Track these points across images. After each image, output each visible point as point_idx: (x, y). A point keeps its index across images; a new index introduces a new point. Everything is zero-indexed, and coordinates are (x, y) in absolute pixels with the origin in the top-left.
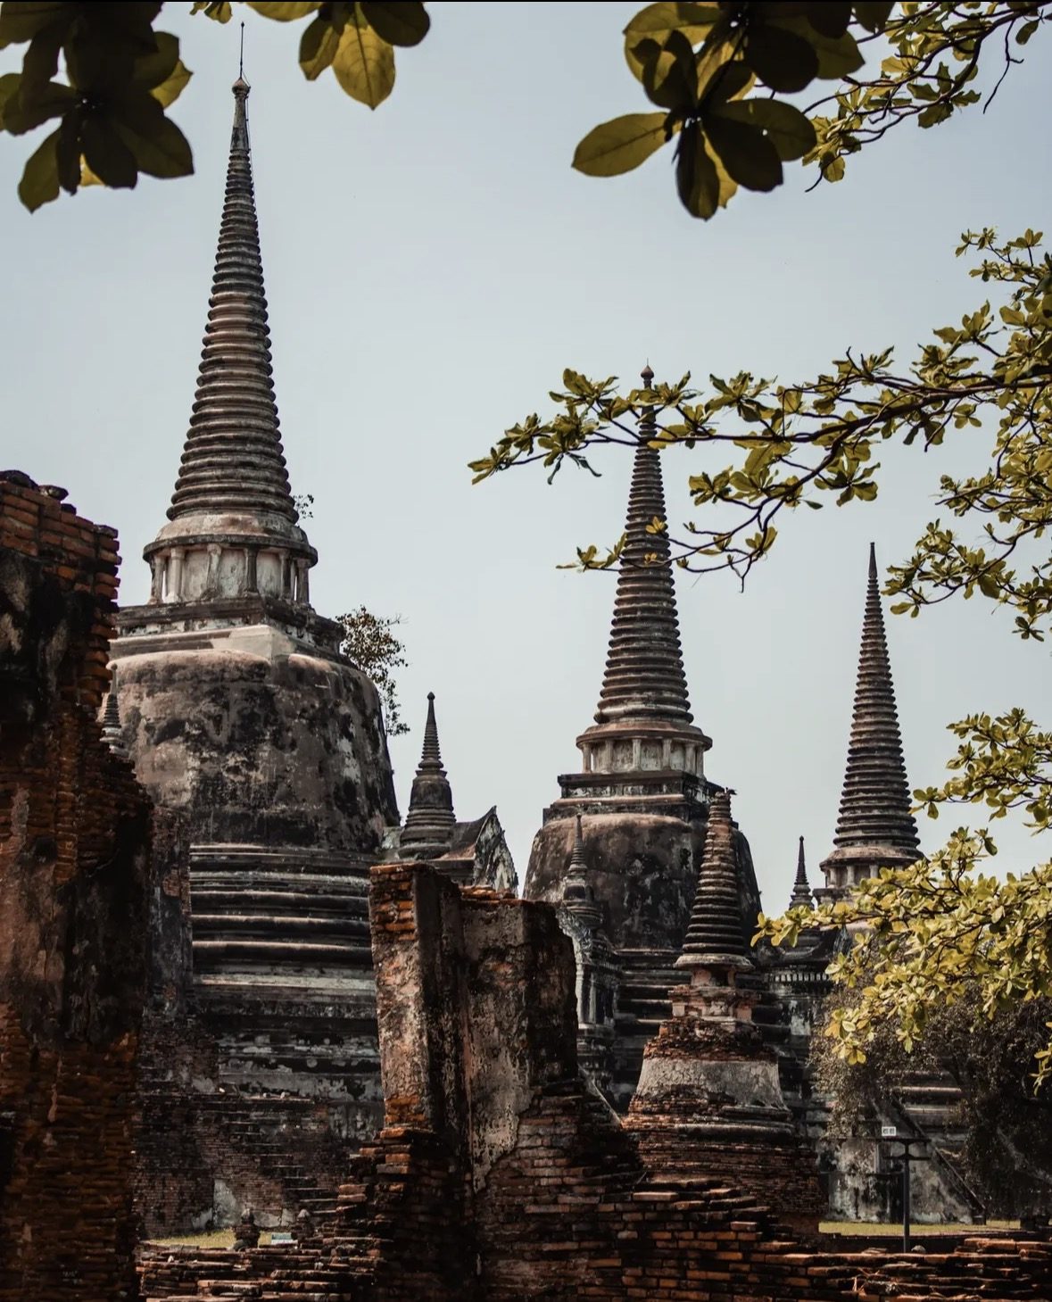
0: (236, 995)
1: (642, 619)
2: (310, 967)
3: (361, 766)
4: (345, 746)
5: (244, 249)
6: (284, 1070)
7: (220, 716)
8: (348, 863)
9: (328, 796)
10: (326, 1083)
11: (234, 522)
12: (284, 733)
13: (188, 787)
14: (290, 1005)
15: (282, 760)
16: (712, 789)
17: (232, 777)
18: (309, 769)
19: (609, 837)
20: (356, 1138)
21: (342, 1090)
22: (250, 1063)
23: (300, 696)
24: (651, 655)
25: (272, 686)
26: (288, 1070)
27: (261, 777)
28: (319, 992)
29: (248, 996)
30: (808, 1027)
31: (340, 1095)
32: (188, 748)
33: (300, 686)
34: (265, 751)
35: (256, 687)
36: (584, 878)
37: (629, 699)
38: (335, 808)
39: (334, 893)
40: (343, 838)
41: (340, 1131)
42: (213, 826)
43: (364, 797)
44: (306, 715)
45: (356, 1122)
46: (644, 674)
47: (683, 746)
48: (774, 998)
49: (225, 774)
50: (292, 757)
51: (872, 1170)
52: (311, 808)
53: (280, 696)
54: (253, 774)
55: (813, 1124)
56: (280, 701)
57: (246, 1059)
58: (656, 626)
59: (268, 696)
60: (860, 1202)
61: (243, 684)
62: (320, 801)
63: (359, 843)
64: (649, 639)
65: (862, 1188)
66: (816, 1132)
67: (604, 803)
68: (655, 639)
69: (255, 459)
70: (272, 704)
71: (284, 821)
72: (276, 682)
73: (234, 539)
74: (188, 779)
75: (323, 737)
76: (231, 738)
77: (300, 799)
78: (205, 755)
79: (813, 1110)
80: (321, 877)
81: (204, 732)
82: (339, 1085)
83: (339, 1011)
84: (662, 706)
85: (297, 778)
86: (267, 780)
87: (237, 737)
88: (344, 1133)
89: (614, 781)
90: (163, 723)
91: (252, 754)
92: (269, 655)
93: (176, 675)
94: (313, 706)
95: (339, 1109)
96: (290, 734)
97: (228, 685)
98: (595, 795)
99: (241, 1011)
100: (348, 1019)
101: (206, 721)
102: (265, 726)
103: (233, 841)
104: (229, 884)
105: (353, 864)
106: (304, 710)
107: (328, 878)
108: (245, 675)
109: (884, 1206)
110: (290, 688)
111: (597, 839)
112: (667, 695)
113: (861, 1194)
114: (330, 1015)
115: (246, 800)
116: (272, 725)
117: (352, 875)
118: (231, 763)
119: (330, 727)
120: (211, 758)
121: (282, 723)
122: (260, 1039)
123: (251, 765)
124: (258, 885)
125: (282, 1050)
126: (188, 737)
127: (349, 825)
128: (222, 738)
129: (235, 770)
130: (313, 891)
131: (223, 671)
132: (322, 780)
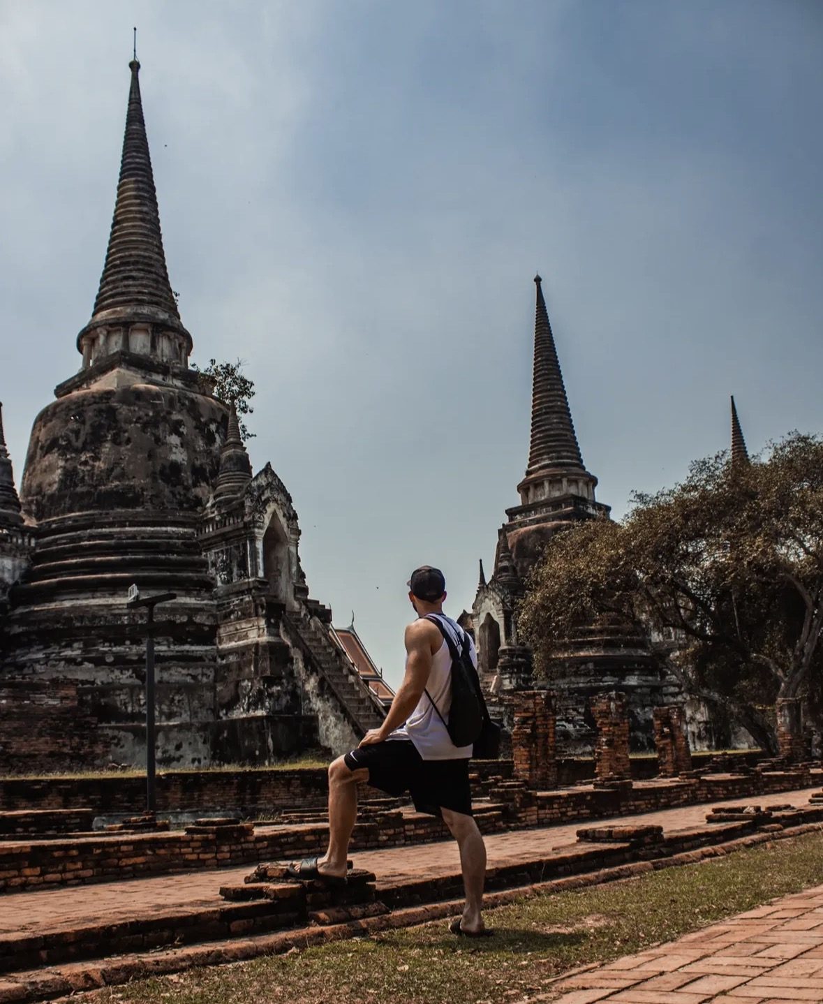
0: (58, 615)
1: (546, 413)
2: (121, 590)
3: (188, 453)
4: (174, 439)
5: (134, 154)
6: (87, 665)
7: (79, 430)
8: (166, 517)
9: (155, 473)
10: (117, 673)
11: (114, 312)
12: (122, 434)
13: (57, 480)
14: (94, 617)
15: (119, 452)
16: (599, 507)
17: (82, 468)
18: (139, 456)
19: (529, 537)
20: (140, 712)
21: (131, 677)
22: (63, 663)
23: (136, 409)
24: (552, 432)
25: (115, 404)
26: (91, 665)
27: (102, 465)
28: (121, 607)
29: (66, 614)
30: (661, 636)
31: (129, 681)
32: (59, 455)
33: (137, 402)
34: (107, 448)
35: (103, 406)
36: (508, 560)
37: (542, 459)
38: (160, 481)
39: (149, 538)
40: (165, 500)
41: (126, 708)
42: (68, 501)
43: (189, 473)
44: (141, 421)
45: (139, 700)
46: (550, 444)
47: (576, 482)
48: (640, 622)
49: (79, 467)
50: (127, 450)
51: (702, 719)
52: (139, 482)
53: (121, 410)
54: (97, 464)
55: (666, 695)
56: (121, 413)
57: (60, 660)
58: (554, 416)
59: (112, 411)
60: (696, 740)
61: (95, 406)
62: (147, 477)
63: (180, 504)
64: (551, 424)
65: (696, 731)
66: (668, 700)
67: (530, 520)
68: (554, 423)
69: (134, 274)
70: (115, 416)
71: (117, 492)
72: (119, 402)
73: (110, 322)
74: (57, 475)
75: (154, 434)
76: (85, 443)
77: (131, 477)
78: (68, 456)
79: (666, 686)
80: (143, 528)
81: (69, 442)
82: (128, 673)
83: (134, 620)
84: (562, 461)
85: (129, 463)
86: (106, 467)
87: (88, 441)
88: (130, 709)
89: (535, 507)
90: (49, 442)
91: (97, 450)
92: (116, 385)
93: (57, 410)
94: (147, 415)
95: (125, 691)
96: (126, 434)
97: (85, 408)
98: (527, 517)
99: (58, 626)
100: (142, 624)
101: (71, 434)
102: (108, 431)
103: (79, 511)
104: (72, 540)
105: (170, 518)
106: (139, 418)
107: (149, 529)
108: (97, 400)
109: (711, 741)
110: (129, 405)
111: (523, 540)
112: (565, 454)
113: (696, 735)
114: (126, 622)
115: (91, 482)
116: (113, 430)
117: (171, 526)
118: (83, 459)
119: (161, 428)
120: (72, 458)
121: (121, 427)
122: (76, 645)
123: (96, 458)
124: (91, 537)
125: (89, 652)
126: (60, 447)
127: (172, 493)
128: (79, 444)
129: (85, 463)
130: (134, 537)
131: (84, 400)
132: (150, 463)
